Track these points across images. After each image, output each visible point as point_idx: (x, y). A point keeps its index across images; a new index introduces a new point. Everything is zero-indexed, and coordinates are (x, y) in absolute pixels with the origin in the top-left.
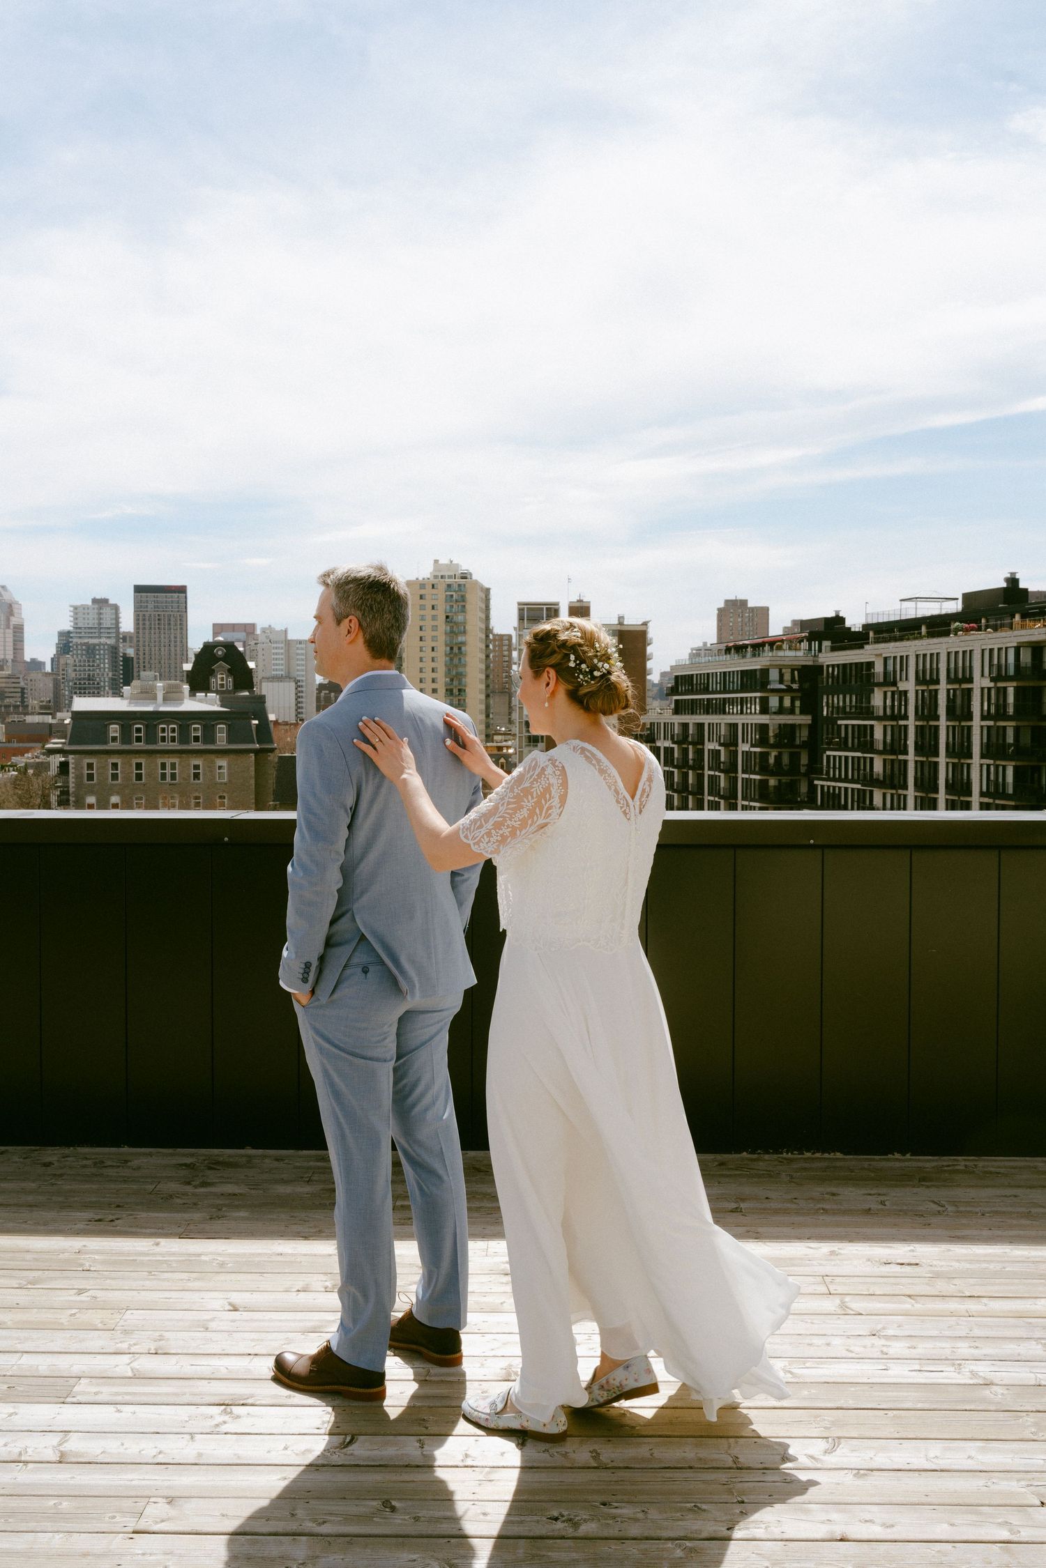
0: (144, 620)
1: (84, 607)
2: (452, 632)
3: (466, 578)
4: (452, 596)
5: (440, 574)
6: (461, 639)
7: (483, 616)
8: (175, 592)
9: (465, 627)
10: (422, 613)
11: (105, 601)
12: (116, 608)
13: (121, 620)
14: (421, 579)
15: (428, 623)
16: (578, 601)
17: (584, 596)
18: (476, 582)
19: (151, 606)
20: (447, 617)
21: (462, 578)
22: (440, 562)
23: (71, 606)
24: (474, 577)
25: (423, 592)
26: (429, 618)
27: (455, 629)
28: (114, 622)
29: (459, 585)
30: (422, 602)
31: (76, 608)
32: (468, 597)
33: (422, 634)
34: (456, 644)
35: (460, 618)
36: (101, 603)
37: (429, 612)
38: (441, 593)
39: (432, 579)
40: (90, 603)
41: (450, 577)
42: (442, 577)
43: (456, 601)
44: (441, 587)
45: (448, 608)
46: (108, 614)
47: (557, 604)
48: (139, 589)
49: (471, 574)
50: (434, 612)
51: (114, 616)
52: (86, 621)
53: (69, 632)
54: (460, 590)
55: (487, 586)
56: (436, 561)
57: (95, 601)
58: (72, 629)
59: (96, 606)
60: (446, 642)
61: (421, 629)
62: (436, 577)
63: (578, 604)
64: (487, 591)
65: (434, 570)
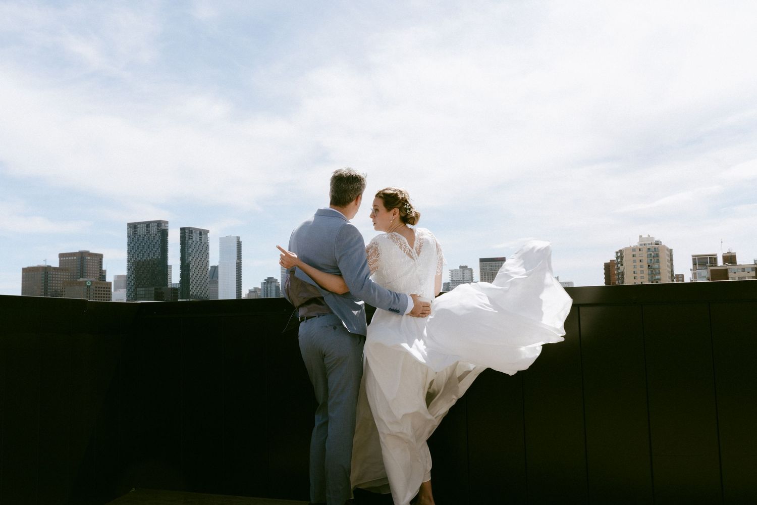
0: (485, 275)
1: (456, 270)
2: (652, 273)
3: (658, 244)
4: (651, 254)
5: (643, 243)
6: (657, 277)
7: (669, 264)
8: (500, 261)
9: (659, 271)
10: (635, 264)
11: (466, 267)
12: (471, 270)
13: (473, 276)
14: (632, 246)
15: (638, 269)
16: (728, 253)
17: (732, 250)
18: (664, 246)
19: (488, 268)
20: (649, 266)
21: (656, 244)
22: (643, 237)
23: (450, 270)
24: (663, 244)
25: (634, 253)
26: (638, 267)
27: (654, 272)
28: (470, 277)
29: (655, 248)
30: (634, 258)
31: (452, 271)
32: (660, 254)
33: (635, 275)
34: (655, 280)
35: (656, 266)
36: (464, 268)
37: (638, 264)
38: (645, 254)
39: (639, 246)
40: (459, 268)
41: (649, 244)
42: (644, 244)
43: (654, 257)
44: (645, 250)
45: (649, 260)
46: (467, 273)
47: (716, 255)
48: (482, 260)
49: (661, 242)
50: (641, 263)
51: (470, 274)
52: (457, 277)
53: (449, 283)
54: (656, 251)
55: (670, 248)
56: (641, 236)
57: (461, 267)
58: (450, 281)
59: (461, 270)
60: (649, 279)
61: (634, 273)
62: (641, 245)
63: (729, 255)
64: (671, 251)
65: (640, 241)
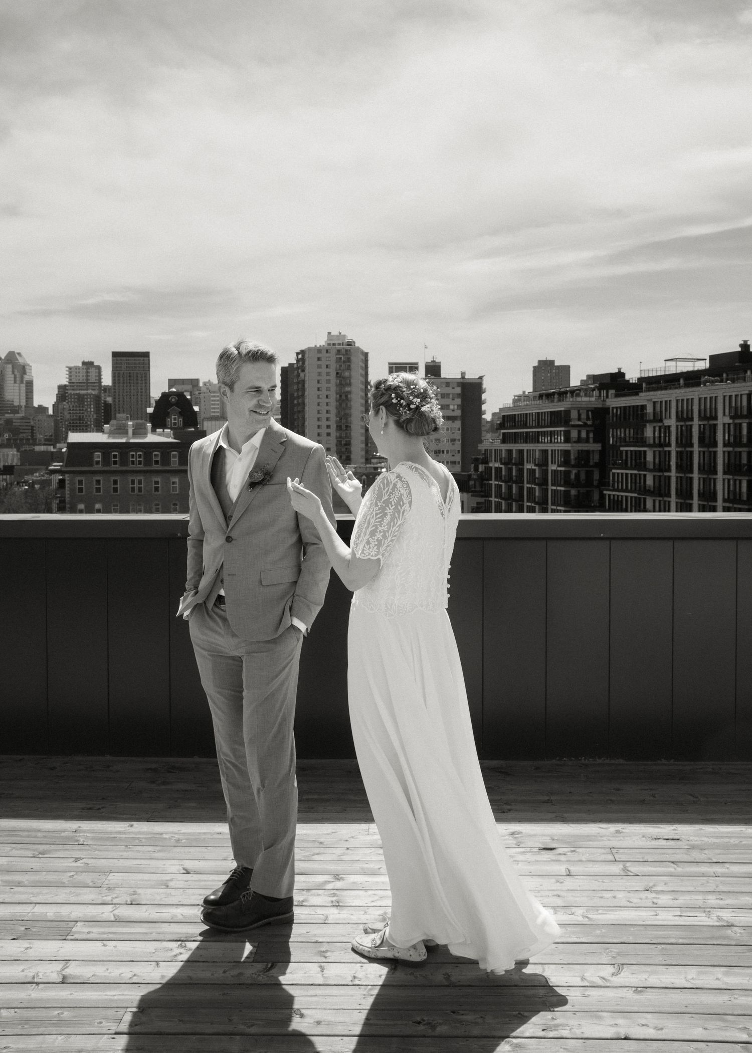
0: (119, 377)
1: (76, 368)
2: (341, 384)
3: (351, 345)
4: (341, 358)
5: (332, 342)
6: (347, 389)
7: (363, 373)
8: (141, 357)
9: (350, 381)
10: (319, 370)
11: (91, 363)
12: (99, 368)
13: (102, 377)
14: (318, 346)
15: (324, 378)
16: (432, 361)
17: (436, 358)
18: (358, 348)
19: (124, 366)
20: (337, 373)
21: (348, 345)
22: (332, 334)
23: (67, 367)
24: (357, 345)
25: (319, 355)
26: (324, 374)
27: (343, 382)
28: (97, 378)
29: (346, 350)
30: (319, 363)
31: (70, 368)
32: (353, 358)
33: (319, 385)
34: (344, 393)
35: (347, 374)
36: (88, 365)
37: (324, 370)
38: (333, 356)
39: (326, 346)
40: (80, 365)
41: (339, 344)
42: (334, 344)
43: (344, 362)
44: (333, 352)
45: (338, 366)
46: (93, 372)
47: (417, 364)
48: (115, 355)
49: (354, 342)
50: (328, 370)
51: (97, 374)
52: (78, 378)
53: (66, 386)
54: (347, 354)
55: (366, 351)
56: (329, 333)
57: (84, 363)
58: (67, 383)
59: (85, 367)
60: (336, 390)
61: (318, 382)
62: (329, 344)
63: (432, 364)
64: (366, 355)
65: (328, 339)
